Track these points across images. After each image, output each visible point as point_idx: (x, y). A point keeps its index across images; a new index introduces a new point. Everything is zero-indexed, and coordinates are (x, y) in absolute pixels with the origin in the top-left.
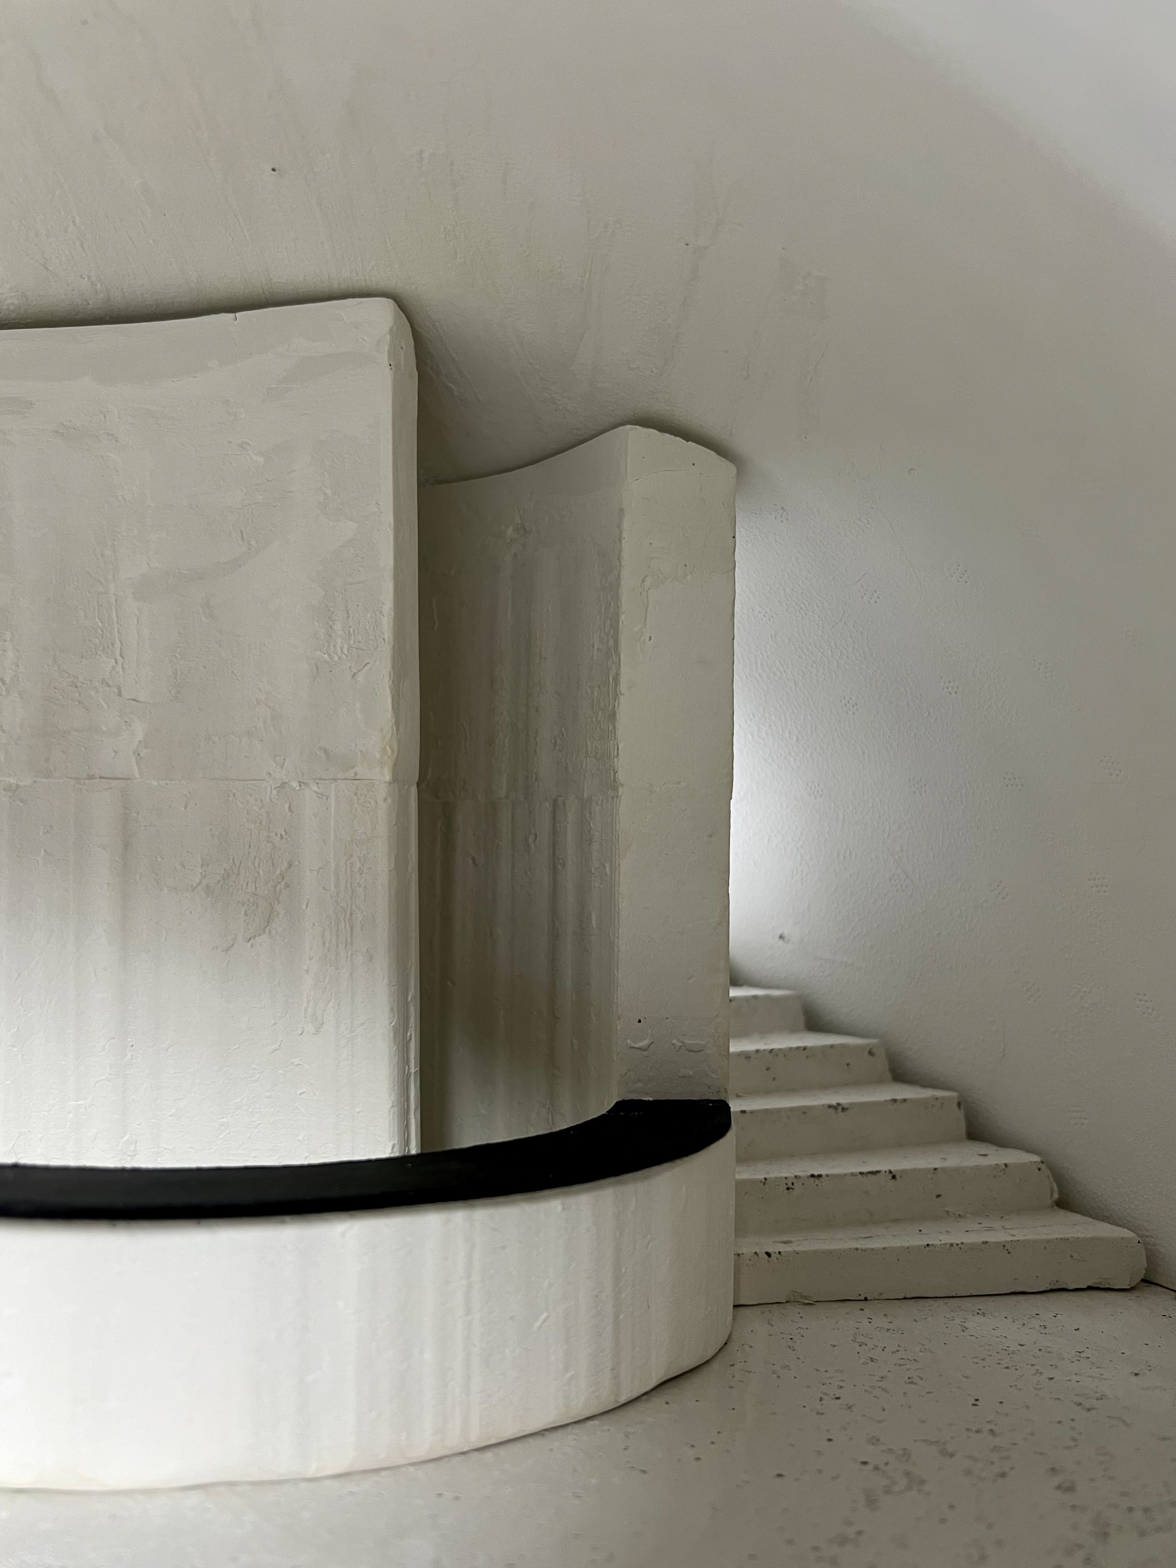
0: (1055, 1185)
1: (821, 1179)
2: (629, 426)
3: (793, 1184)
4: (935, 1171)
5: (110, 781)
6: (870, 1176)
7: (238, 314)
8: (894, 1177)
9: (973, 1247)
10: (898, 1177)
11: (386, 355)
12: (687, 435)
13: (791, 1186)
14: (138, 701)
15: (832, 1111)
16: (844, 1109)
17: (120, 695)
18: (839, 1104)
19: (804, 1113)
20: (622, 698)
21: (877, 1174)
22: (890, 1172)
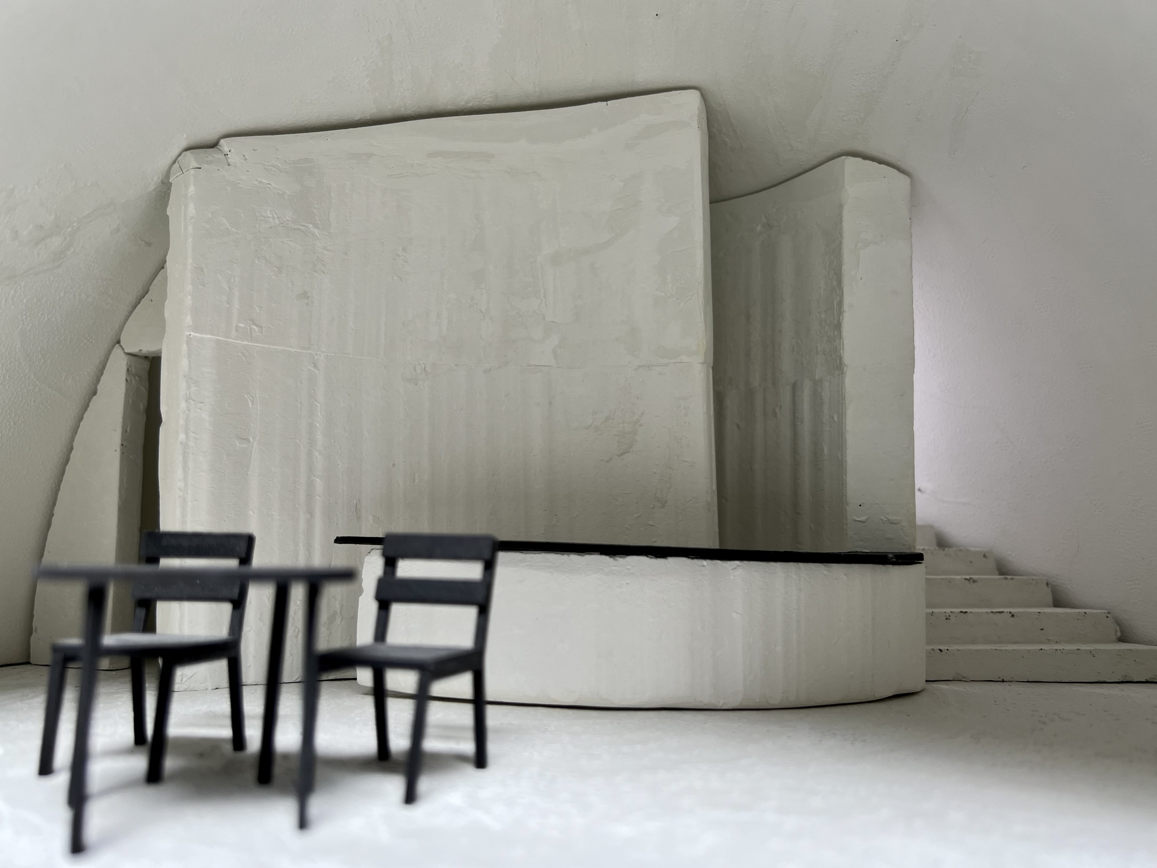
0: (1118, 627)
1: (967, 614)
2: (844, 157)
3: (949, 616)
4: (1039, 614)
5: (540, 367)
6: (997, 614)
7: (609, 102)
8: (1013, 616)
9: (1070, 652)
10: (1015, 616)
11: (696, 122)
12: (880, 162)
13: (949, 617)
14: (555, 323)
15: (967, 582)
16: (974, 581)
17: (544, 319)
18: (971, 578)
19: (949, 582)
20: (845, 314)
21: (1003, 613)
22: (1010, 612)
